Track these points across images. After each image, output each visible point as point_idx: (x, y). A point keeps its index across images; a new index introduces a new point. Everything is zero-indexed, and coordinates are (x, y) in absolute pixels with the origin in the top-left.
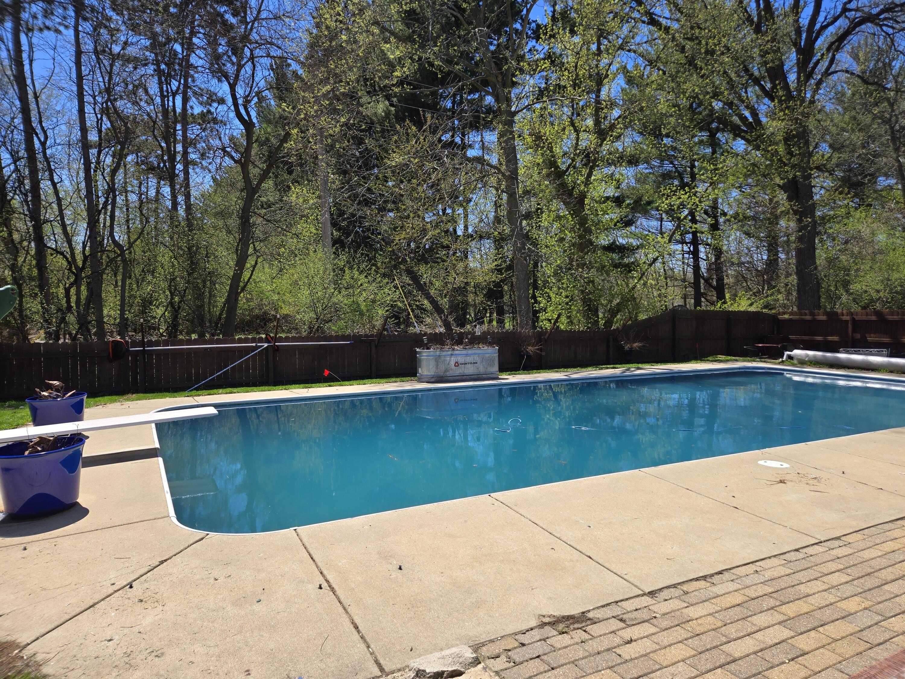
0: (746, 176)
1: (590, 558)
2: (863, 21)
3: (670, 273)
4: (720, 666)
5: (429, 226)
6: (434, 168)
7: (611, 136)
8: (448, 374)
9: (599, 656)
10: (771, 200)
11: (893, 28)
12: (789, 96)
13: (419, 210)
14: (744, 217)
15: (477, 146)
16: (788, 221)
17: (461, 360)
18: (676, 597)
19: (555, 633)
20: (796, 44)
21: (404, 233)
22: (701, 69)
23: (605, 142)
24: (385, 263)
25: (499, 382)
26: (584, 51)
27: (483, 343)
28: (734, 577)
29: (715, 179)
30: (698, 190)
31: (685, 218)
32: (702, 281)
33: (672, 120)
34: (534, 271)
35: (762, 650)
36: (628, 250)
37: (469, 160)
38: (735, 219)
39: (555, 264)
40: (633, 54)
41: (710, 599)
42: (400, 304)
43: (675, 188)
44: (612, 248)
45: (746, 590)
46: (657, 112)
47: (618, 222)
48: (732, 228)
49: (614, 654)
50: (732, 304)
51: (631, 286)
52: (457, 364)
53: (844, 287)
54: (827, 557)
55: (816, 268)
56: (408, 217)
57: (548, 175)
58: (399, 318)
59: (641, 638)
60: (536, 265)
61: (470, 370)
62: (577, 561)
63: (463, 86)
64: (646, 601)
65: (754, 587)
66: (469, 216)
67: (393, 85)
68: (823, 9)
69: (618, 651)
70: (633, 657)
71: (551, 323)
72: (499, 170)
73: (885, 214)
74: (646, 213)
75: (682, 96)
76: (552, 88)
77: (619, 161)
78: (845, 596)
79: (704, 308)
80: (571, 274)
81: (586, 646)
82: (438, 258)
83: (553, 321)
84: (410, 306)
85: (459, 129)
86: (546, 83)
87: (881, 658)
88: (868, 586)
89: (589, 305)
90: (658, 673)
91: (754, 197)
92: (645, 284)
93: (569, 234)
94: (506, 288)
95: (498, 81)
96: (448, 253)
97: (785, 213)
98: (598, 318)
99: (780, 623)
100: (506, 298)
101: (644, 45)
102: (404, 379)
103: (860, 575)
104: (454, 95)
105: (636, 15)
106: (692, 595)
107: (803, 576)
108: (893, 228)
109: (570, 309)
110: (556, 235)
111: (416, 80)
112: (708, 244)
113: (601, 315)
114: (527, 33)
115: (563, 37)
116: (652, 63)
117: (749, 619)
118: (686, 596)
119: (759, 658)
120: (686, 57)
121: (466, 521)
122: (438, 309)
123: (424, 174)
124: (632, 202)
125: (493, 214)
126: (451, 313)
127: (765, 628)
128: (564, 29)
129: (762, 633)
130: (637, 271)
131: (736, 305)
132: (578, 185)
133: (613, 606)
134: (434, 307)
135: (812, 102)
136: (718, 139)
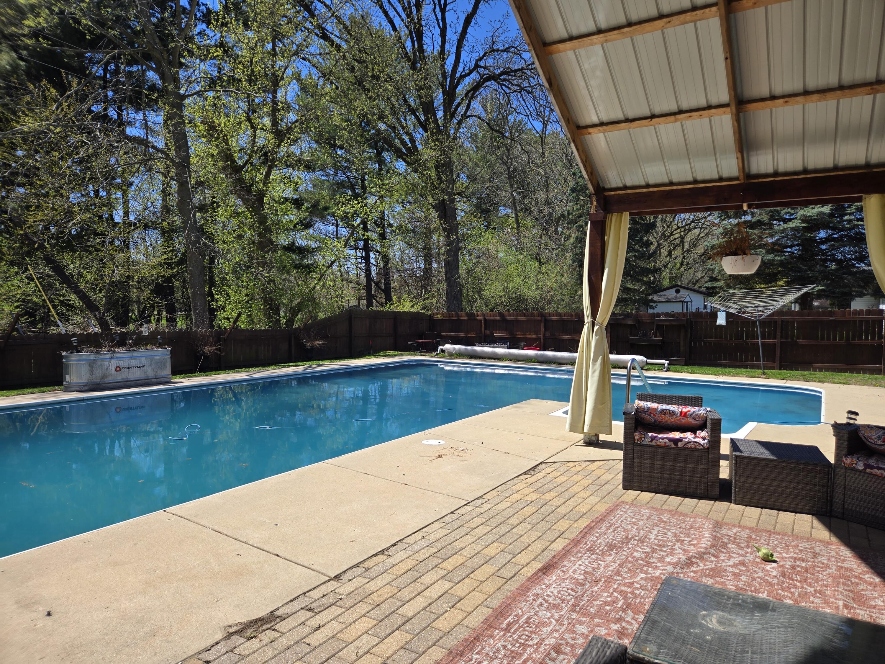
0: (407, 194)
1: (278, 556)
2: (489, 79)
3: (345, 275)
4: (397, 629)
5: (76, 208)
6: (83, 142)
7: (289, 138)
8: (107, 380)
9: (289, 651)
10: (426, 217)
11: (509, 89)
12: (439, 132)
13: (62, 188)
14: (406, 230)
15: (137, 125)
16: (439, 236)
17: (123, 363)
18: (359, 576)
19: (243, 640)
20: (442, 85)
21: (41, 213)
22: (369, 91)
23: (283, 144)
24: (14, 248)
25: (172, 386)
26: (259, 48)
27: (151, 344)
28: (407, 545)
29: (383, 193)
30: (369, 201)
31: (358, 225)
32: (373, 284)
33: (345, 133)
34: (210, 268)
35: (429, 605)
36: (308, 252)
37: (129, 138)
38: (400, 231)
39: (233, 261)
40: (308, 63)
41: (387, 570)
42: (35, 299)
43: (349, 197)
44: (291, 248)
45: (415, 556)
46: (332, 123)
47: (297, 223)
48: (397, 239)
49: (303, 644)
50: (398, 306)
51: (311, 286)
52: (118, 369)
53: (478, 293)
54: (474, 514)
55: (459, 277)
56: (47, 195)
57: (224, 169)
58: (34, 316)
59: (329, 622)
60: (212, 261)
61: (136, 374)
62: (265, 561)
63: (119, 55)
64: (333, 585)
65: (422, 551)
66: (131, 202)
67: (24, 35)
68: (461, 61)
69: (307, 640)
70: (321, 642)
71: (230, 322)
72: (167, 155)
73: (505, 237)
74: (322, 218)
75: (353, 112)
76: (225, 78)
77: (296, 165)
78: (487, 544)
79: (374, 309)
80: (251, 272)
81: (276, 645)
82: (89, 246)
83: (232, 320)
84: (51, 301)
85: (115, 101)
86: (219, 72)
87: (513, 589)
88: (503, 532)
89: (270, 304)
90: (345, 650)
91: (413, 213)
92: (324, 285)
93: (248, 232)
94: (177, 283)
95: (163, 58)
96: (104, 242)
97: (437, 229)
98: (280, 317)
99: (442, 578)
100: (178, 295)
101: (318, 57)
102: (44, 389)
103: (497, 524)
104: (107, 64)
105: (308, 25)
106: (373, 569)
107: (457, 534)
108: (510, 248)
109: (251, 307)
110: (234, 231)
111: (55, 35)
112: (377, 251)
113: (282, 314)
114: (196, 15)
115: (236, 28)
116: (326, 76)
117: (419, 580)
118: (367, 572)
119: (428, 613)
120: (356, 77)
121: (135, 544)
122: (92, 306)
123: (69, 146)
124: (310, 205)
125: (160, 202)
126: (108, 310)
127: (431, 585)
128: (237, 20)
129: (429, 590)
130: (316, 272)
131: (401, 306)
132: (257, 182)
133: (302, 598)
134: (84, 303)
135: (455, 138)
136: (383, 157)
